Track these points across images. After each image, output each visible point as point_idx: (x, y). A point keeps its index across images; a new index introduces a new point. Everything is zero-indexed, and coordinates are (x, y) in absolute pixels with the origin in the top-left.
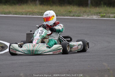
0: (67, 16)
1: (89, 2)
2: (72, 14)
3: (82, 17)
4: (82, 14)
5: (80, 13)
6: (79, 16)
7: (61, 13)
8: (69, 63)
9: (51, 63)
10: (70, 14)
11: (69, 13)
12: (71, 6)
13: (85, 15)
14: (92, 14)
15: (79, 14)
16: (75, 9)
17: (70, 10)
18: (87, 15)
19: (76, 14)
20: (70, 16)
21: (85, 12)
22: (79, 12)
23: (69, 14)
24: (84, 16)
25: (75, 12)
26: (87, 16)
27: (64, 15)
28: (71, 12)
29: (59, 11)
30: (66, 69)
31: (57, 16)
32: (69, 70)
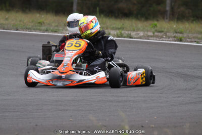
0: (35, 30)
1: (75, 7)
2: (43, 28)
3: (61, 33)
4: (61, 28)
5: (57, 26)
6: (56, 32)
7: (24, 25)
9: (5, 112)
10: (41, 28)
11: (39, 25)
15: (56, 28)
16: (50, 18)
17: (41, 20)
19: (51, 29)
20: (40, 30)
22: (57, 24)
23: (39, 28)
25: (50, 25)
27: (30, 29)
28: (41, 24)
29: (20, 21)
30: (30, 123)
31: (17, 30)
32: (36, 125)
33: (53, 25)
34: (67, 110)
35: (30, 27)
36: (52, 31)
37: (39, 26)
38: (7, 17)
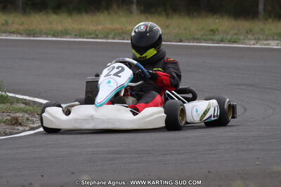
0: (206, 41)
1: (261, 7)
2: (217, 37)
3: (243, 44)
4: (242, 37)
5: (237, 34)
6: (234, 42)
7: (190, 35)
8: (209, 154)
9: (167, 154)
10: (214, 38)
11: (212, 33)
12: (215, 16)
13: (250, 39)
14: (268, 36)
15: (235, 37)
16: (227, 23)
17: (214, 27)
18: (255, 39)
19: (229, 38)
20: (213, 41)
21: (249, 32)
22: (236, 32)
23: (211, 37)
24: (246, 41)
25: (226, 32)
26: (254, 42)
27: (198, 40)
28: (214, 32)
29: (185, 29)
30: (201, 169)
31: (181, 42)
32: (209, 172)
33: (232, 32)
34: (252, 150)
35: (199, 36)
36: (230, 41)
37: (212, 35)
38: (167, 23)
